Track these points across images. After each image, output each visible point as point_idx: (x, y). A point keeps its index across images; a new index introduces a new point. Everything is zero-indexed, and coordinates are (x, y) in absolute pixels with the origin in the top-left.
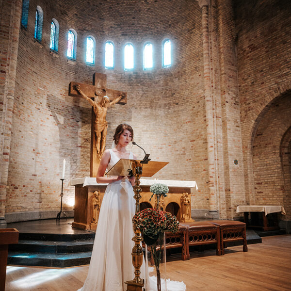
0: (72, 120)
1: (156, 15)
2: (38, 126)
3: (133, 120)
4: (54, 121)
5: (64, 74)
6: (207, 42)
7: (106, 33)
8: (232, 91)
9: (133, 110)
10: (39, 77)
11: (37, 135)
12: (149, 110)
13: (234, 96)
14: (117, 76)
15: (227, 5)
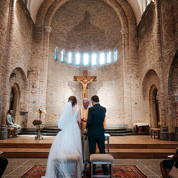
0: (78, 89)
1: (112, 38)
2: (64, 93)
3: (103, 86)
4: (71, 90)
5: (75, 72)
6: (124, 51)
7: (92, 50)
8: (135, 71)
9: (104, 82)
10: (64, 75)
11: (64, 96)
12: (109, 81)
13: (136, 73)
14: (97, 68)
15: (133, 32)
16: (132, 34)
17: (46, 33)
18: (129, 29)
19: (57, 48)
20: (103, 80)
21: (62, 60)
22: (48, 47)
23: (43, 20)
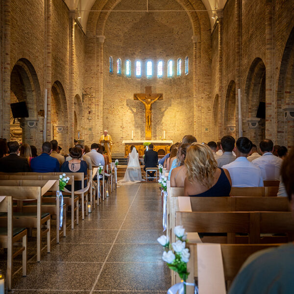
0: (140, 110)
2: (122, 115)
3: (172, 105)
4: (131, 111)
5: (135, 86)
6: (195, 65)
7: (158, 56)
8: (207, 91)
9: (172, 100)
10: (121, 93)
11: (122, 120)
12: (179, 100)
13: (208, 93)
14: (164, 81)
15: (206, 41)
16: (204, 43)
17: (99, 44)
18: (202, 37)
19: (111, 57)
20: (172, 97)
21: (118, 72)
22: (102, 62)
23: (95, 28)
